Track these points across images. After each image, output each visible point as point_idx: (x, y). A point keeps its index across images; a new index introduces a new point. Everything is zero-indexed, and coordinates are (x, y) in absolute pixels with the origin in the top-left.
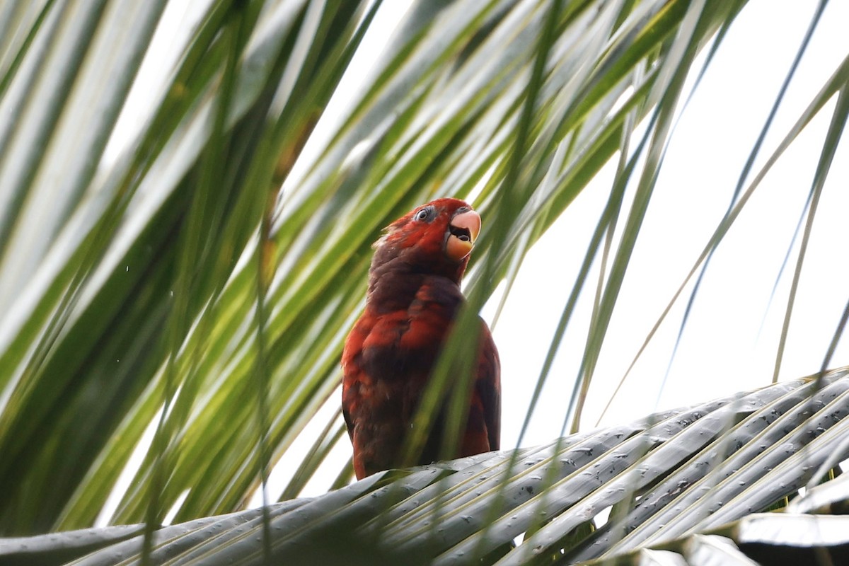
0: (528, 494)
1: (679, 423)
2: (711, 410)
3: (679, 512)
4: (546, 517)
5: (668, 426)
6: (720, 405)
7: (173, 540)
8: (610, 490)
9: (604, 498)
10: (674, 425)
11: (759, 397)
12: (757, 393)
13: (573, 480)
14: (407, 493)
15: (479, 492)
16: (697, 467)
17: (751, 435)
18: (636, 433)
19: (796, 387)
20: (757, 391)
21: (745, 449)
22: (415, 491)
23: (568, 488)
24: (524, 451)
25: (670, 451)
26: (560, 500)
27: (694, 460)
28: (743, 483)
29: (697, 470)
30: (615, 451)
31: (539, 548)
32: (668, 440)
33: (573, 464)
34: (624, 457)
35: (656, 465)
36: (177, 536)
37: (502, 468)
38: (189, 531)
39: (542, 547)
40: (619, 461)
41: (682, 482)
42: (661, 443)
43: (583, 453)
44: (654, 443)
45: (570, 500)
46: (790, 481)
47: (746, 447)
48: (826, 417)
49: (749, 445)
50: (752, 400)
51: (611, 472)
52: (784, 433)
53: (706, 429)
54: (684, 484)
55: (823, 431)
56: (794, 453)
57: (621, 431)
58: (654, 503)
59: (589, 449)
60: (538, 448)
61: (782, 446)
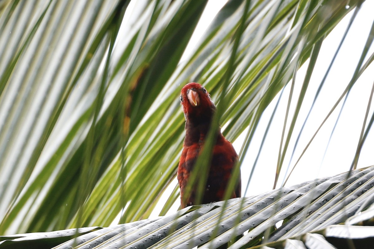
0: (248, 215)
1: (309, 187)
2: (322, 182)
3: (308, 223)
4: (254, 225)
5: (305, 188)
6: (326, 180)
7: (106, 233)
8: (280, 214)
9: (278, 217)
10: (307, 188)
11: (341, 177)
12: (341, 175)
13: (266, 210)
14: (200, 215)
15: (228, 215)
16: (316, 205)
17: (338, 192)
18: (292, 191)
19: (357, 173)
20: (341, 174)
21: (335, 198)
22: (203, 214)
23: (264, 213)
24: (247, 198)
25: (305, 198)
26: (261, 218)
27: (315, 202)
28: (334, 212)
29: (316, 206)
30: (284, 198)
31: (251, 238)
32: (304, 194)
33: (266, 203)
34: (287, 201)
35: (299, 204)
36: (108, 232)
37: (238, 205)
38: (113, 230)
39: (253, 237)
40: (285, 202)
41: (310, 211)
42: (302, 195)
43: (271, 199)
44: (299, 195)
45: (265, 218)
46: (352, 211)
47: (336, 197)
48: (368, 185)
49: (337, 196)
50: (339, 178)
51: (282, 207)
52: (351, 191)
53: (320, 189)
54: (311, 212)
55: (367, 191)
56: (355, 199)
57: (286, 190)
58: (298, 220)
59: (273, 198)
60: (252, 197)
61: (350, 197)
